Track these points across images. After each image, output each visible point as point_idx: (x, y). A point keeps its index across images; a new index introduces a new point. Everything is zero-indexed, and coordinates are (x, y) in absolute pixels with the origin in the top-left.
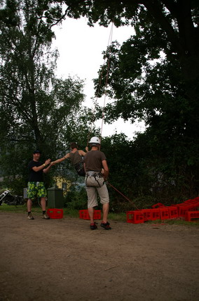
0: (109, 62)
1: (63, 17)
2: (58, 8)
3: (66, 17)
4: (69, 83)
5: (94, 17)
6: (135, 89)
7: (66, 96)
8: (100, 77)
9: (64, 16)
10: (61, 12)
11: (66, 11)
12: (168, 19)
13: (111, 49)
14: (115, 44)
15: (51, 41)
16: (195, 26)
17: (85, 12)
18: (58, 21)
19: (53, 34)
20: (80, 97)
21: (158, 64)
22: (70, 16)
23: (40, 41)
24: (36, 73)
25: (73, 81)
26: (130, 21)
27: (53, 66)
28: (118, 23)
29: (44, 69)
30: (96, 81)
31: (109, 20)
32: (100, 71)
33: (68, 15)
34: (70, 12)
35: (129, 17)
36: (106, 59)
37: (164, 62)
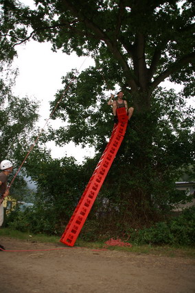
0: (66, 87)
1: (28, 39)
2: (24, 30)
4: (25, 103)
5: (58, 44)
6: (89, 115)
7: (20, 114)
8: (56, 100)
10: (26, 34)
11: (31, 34)
12: (125, 58)
13: (71, 75)
14: (75, 71)
15: (12, 58)
16: (148, 67)
17: (50, 38)
18: (22, 41)
19: (15, 52)
20: (34, 117)
22: (35, 39)
23: (2, 57)
25: (30, 100)
26: (91, 53)
27: (12, 84)
28: (80, 53)
29: (2, 84)
30: (52, 104)
31: (72, 49)
32: (57, 95)
33: (33, 37)
34: (35, 35)
35: (90, 50)
36: (65, 84)
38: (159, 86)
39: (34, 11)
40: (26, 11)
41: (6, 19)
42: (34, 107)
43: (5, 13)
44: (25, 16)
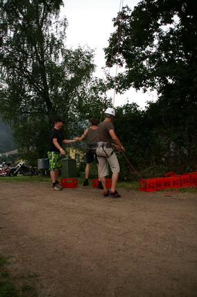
0: (119, 30)
4: (79, 53)
6: (147, 57)
7: (76, 67)
8: (111, 46)
13: (122, 15)
14: (126, 9)
15: (58, 8)
19: (61, 1)
20: (91, 67)
21: (172, 30)
23: (48, 9)
24: (45, 44)
25: (84, 51)
27: (63, 36)
29: (54, 39)
32: (111, 39)
36: (117, 27)
37: (178, 27)
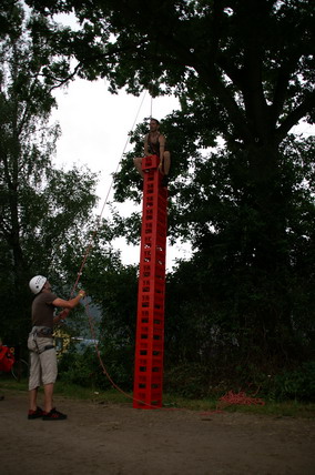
0: (138, 149)
1: (71, 77)
2: (64, 63)
3: (76, 76)
4: (73, 177)
5: (118, 80)
6: (178, 191)
7: (67, 198)
8: (123, 171)
9: (72, 75)
10: (68, 69)
11: (76, 69)
12: (229, 91)
13: (142, 128)
14: (149, 121)
15: (49, 110)
16: (269, 103)
17: (105, 72)
18: (62, 82)
19: (54, 100)
20: (89, 200)
21: (214, 156)
22: (82, 77)
23: (32, 110)
24: (22, 159)
25: (81, 173)
26: (173, 89)
27: (51, 148)
28: (155, 92)
29: (36, 152)
31: (142, 86)
32: (123, 162)
33: (79, 74)
34: (82, 70)
35: (172, 84)
36: (134, 144)
37: (222, 153)
38: (289, 133)
39: (79, 33)
40: (66, 33)
41: (36, 50)
42: (88, 185)
43: (35, 41)
44: (65, 42)
